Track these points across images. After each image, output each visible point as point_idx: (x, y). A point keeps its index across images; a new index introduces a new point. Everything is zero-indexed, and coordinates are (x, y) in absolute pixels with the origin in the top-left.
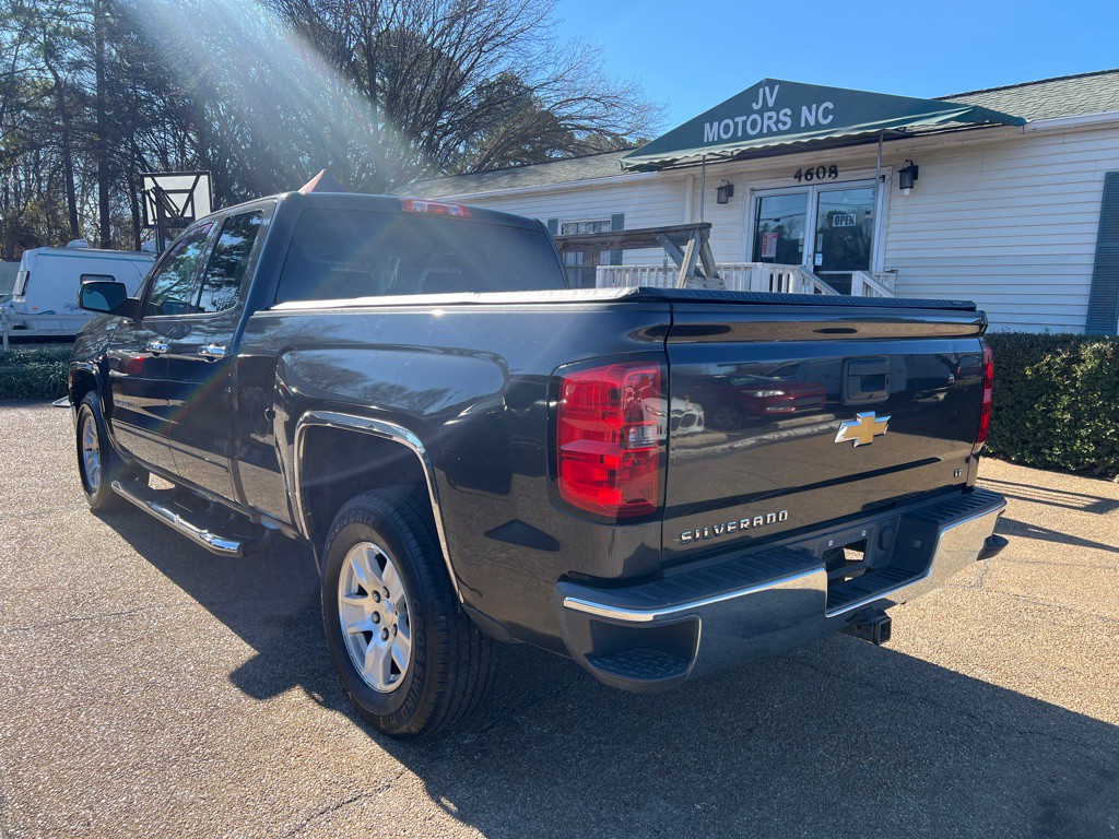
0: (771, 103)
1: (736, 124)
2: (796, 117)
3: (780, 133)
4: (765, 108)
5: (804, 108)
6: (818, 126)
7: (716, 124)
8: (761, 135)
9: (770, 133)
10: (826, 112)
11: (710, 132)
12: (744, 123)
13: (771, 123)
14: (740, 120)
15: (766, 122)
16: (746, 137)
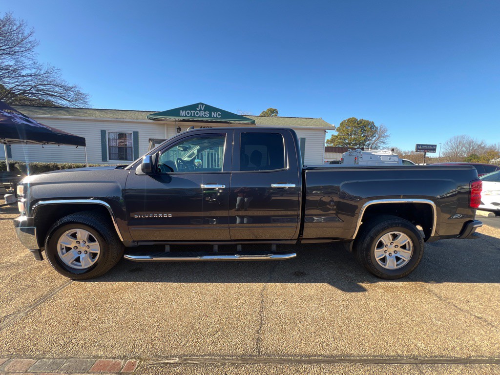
0: (203, 109)
1: (191, 113)
2: (210, 114)
3: (206, 117)
4: (200, 110)
5: (213, 113)
6: (217, 117)
7: (184, 111)
8: (200, 117)
9: (202, 117)
10: (219, 115)
11: (182, 113)
12: (194, 113)
13: (203, 114)
14: (193, 112)
15: (201, 114)
16: (195, 116)
